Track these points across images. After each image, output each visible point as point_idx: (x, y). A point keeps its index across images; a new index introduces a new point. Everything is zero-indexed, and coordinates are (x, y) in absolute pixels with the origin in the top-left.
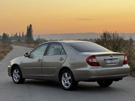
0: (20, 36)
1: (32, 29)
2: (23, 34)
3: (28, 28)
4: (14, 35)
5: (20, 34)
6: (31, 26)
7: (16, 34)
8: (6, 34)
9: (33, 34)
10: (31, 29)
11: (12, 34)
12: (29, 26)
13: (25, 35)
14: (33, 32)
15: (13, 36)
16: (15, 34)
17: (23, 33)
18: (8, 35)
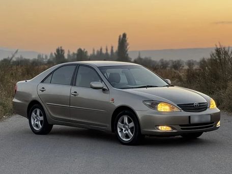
0: (107, 53)
1: (128, 42)
2: (112, 50)
3: (120, 39)
4: (98, 52)
5: (107, 50)
6: (124, 35)
7: (101, 49)
8: (83, 49)
9: (129, 51)
10: (126, 41)
11: (94, 50)
12: (122, 37)
13: (116, 52)
14: (128, 47)
15: (96, 53)
16: (99, 50)
17: (112, 47)
18: (86, 52)
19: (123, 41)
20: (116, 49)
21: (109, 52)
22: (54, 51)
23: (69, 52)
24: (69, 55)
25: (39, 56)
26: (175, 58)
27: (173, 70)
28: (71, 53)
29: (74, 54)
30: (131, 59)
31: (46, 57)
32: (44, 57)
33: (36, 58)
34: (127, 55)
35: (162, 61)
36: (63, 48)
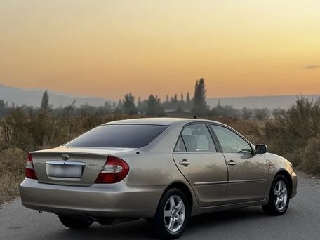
0: (182, 101)
1: (205, 88)
2: (188, 97)
3: (196, 85)
4: (172, 99)
5: (182, 97)
6: (202, 81)
7: (176, 96)
8: (155, 96)
9: (207, 98)
10: (203, 87)
11: (167, 97)
12: (199, 83)
13: (193, 99)
14: (206, 94)
15: (169, 100)
16: (174, 97)
17: (188, 94)
18: (159, 99)
19: (200, 87)
21: (185, 99)
22: (123, 98)
23: (139, 98)
24: (139, 103)
25: (106, 103)
26: (260, 107)
27: (257, 120)
28: (142, 100)
29: (145, 101)
30: (209, 107)
31: (114, 104)
32: (112, 105)
33: (103, 105)
34: (205, 103)
35: (244, 110)
36: (132, 95)
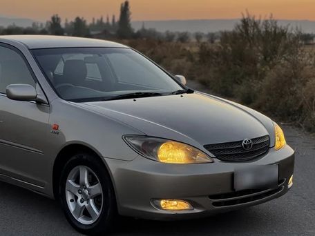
0: (108, 23)
1: (130, 10)
2: (113, 20)
4: (98, 21)
5: (108, 19)
6: (127, 4)
7: (102, 19)
8: (81, 18)
9: (131, 20)
10: (128, 10)
11: (94, 19)
12: (124, 5)
13: (118, 22)
14: (131, 16)
15: (96, 22)
16: (100, 19)
17: (114, 17)
18: (85, 21)
19: (125, 10)
20: (117, 18)
21: (111, 21)
22: (50, 20)
23: (66, 20)
24: (66, 24)
25: (34, 24)
26: (182, 30)
27: (180, 42)
28: (69, 21)
29: (72, 22)
30: (134, 29)
31: (42, 25)
32: (39, 25)
33: (31, 26)
34: (130, 25)
35: (167, 32)
36: (59, 16)
